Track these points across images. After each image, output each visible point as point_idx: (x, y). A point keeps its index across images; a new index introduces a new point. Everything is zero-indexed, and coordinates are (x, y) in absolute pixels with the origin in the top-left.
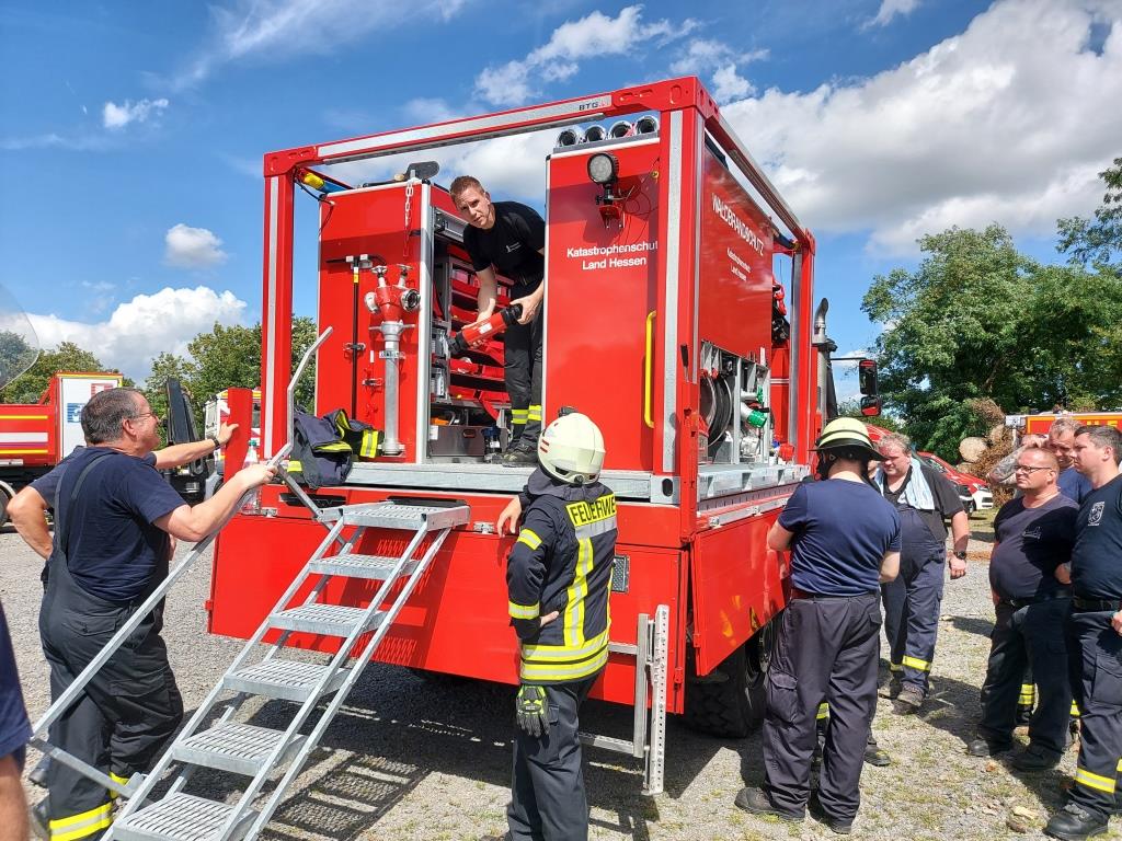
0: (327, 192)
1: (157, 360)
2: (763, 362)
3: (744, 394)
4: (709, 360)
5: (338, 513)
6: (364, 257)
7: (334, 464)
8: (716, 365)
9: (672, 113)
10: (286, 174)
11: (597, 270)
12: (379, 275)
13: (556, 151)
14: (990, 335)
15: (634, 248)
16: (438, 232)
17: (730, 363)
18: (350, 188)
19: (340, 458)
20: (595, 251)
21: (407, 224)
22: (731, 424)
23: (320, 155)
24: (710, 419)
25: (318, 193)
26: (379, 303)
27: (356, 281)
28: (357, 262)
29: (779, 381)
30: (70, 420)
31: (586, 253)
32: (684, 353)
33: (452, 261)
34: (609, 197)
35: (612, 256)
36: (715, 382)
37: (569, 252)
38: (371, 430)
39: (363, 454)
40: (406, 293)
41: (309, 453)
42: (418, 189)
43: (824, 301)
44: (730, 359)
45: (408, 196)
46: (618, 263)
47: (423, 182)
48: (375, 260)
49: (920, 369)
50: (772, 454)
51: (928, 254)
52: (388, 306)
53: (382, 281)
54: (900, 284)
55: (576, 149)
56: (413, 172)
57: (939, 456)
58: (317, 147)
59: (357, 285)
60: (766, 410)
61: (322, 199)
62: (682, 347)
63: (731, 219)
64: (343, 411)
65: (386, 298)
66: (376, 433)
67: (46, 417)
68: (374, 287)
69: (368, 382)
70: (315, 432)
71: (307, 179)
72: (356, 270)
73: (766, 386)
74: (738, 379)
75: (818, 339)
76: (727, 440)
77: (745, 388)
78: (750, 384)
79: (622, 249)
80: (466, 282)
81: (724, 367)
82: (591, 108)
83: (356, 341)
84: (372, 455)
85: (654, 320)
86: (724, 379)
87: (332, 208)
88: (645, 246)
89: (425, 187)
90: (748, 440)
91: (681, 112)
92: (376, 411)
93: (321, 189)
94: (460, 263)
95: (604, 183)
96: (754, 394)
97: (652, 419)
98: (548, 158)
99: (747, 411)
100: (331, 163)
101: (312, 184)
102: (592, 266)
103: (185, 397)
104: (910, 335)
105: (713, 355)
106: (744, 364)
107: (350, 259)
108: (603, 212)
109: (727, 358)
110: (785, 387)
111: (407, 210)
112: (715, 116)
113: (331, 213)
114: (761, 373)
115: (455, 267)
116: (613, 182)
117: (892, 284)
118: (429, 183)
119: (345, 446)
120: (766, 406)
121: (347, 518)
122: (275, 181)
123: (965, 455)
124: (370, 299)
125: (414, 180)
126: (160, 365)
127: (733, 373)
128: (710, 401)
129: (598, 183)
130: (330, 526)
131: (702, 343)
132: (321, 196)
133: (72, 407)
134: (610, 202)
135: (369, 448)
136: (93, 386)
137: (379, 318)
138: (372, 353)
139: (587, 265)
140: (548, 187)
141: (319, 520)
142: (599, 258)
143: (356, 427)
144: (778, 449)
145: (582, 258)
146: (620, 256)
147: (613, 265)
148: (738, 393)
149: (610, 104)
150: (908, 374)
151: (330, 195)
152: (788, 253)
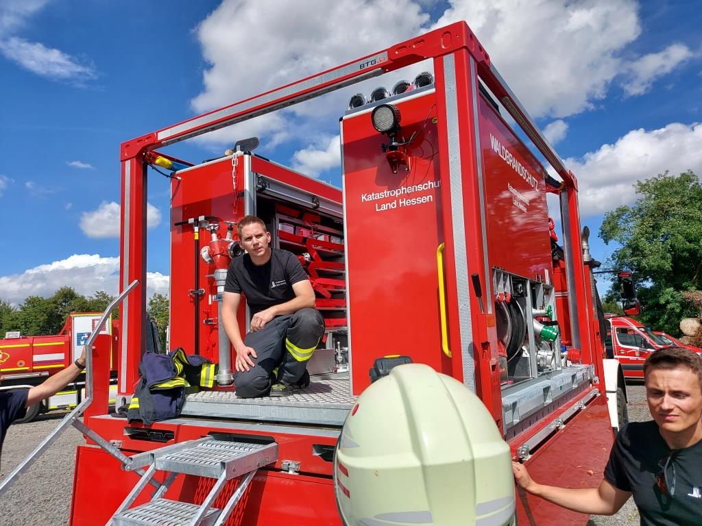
0: (176, 171)
1: (152, 298)
2: (548, 282)
3: (535, 311)
4: (501, 286)
5: (150, 457)
6: (201, 218)
7: (170, 398)
8: (508, 289)
9: (445, 57)
10: (136, 157)
11: (389, 210)
12: (212, 231)
13: (348, 113)
14: (692, 246)
15: (420, 188)
16: (260, 191)
17: (520, 285)
18: (192, 165)
19: (176, 393)
20: (386, 193)
21: (234, 187)
22: (527, 339)
23: (159, 139)
24: (507, 338)
25: (169, 172)
26: (212, 255)
27: (197, 238)
28: (197, 223)
29: (560, 294)
30: (79, 344)
31: (378, 196)
32: (476, 284)
33: (278, 216)
34: (394, 144)
35: (402, 197)
36: (508, 305)
37: (363, 198)
38: (209, 363)
39: (202, 385)
40: (232, 244)
41: (146, 390)
42: (241, 159)
43: (586, 228)
44: (519, 282)
45: (234, 165)
46: (406, 203)
47: (245, 153)
48: (209, 219)
49: (644, 273)
50: (562, 357)
51: (642, 196)
52: (219, 256)
53: (214, 236)
54: (624, 217)
55: (365, 108)
56: (238, 147)
57: (666, 333)
58: (157, 133)
59: (198, 241)
60: (555, 323)
61: (172, 176)
62: (473, 277)
63: (508, 158)
64: (182, 349)
65: (217, 250)
66: (213, 366)
67: (63, 343)
68: (208, 242)
69: (207, 321)
70: (153, 371)
71: (157, 161)
72: (196, 229)
73: (551, 302)
74: (529, 299)
75: (586, 258)
76: (524, 355)
77: (534, 306)
78: (539, 302)
79: (410, 190)
80: (293, 233)
81: (516, 289)
82: (370, 65)
83: (197, 287)
84: (210, 386)
85: (443, 252)
86: (515, 301)
87: (179, 181)
88: (431, 184)
89: (246, 157)
90: (542, 353)
91: (453, 54)
92: (214, 346)
93: (171, 168)
94: (285, 218)
95: (388, 132)
96: (543, 311)
97: (450, 348)
98: (341, 119)
99: (539, 327)
100: (167, 144)
101: (162, 164)
102: (384, 207)
103: (153, 323)
104: (636, 249)
105: (505, 280)
106: (532, 285)
107: (191, 221)
108: (390, 159)
109: (517, 281)
110: (565, 299)
111: (234, 177)
112: (485, 60)
113: (178, 186)
114: (547, 291)
115: (282, 221)
116: (395, 131)
117: (619, 216)
118: (250, 154)
119: (181, 382)
120: (553, 320)
121: (157, 464)
122: (128, 163)
123: (685, 331)
124: (204, 253)
125: (239, 153)
126: (154, 301)
127: (524, 295)
128: (506, 322)
129: (383, 132)
130: (140, 472)
131: (493, 270)
132: (171, 174)
133: (80, 335)
134: (394, 148)
135: (207, 379)
136: (93, 321)
137: (213, 268)
138: (210, 296)
139: (379, 208)
140: (342, 143)
141: (128, 468)
142: (390, 200)
143: (195, 362)
144: (565, 353)
145: (374, 202)
146: (408, 196)
147: (403, 204)
148: (530, 311)
149: (386, 59)
150: (635, 277)
151: (178, 172)
152: (555, 192)
